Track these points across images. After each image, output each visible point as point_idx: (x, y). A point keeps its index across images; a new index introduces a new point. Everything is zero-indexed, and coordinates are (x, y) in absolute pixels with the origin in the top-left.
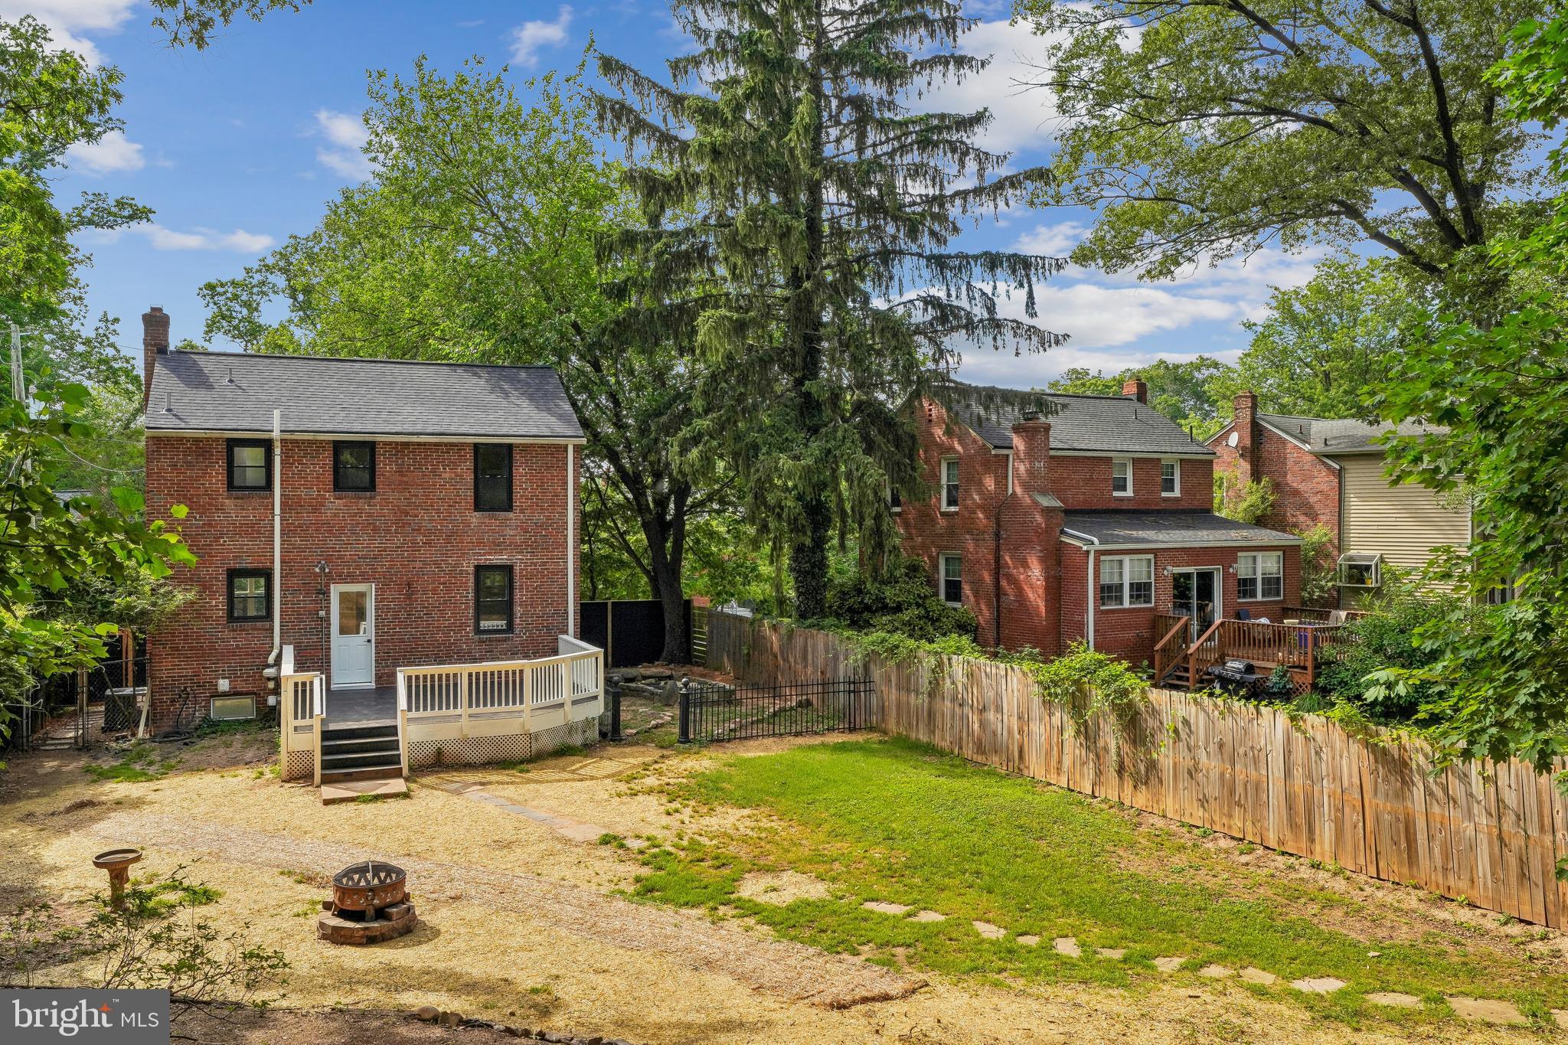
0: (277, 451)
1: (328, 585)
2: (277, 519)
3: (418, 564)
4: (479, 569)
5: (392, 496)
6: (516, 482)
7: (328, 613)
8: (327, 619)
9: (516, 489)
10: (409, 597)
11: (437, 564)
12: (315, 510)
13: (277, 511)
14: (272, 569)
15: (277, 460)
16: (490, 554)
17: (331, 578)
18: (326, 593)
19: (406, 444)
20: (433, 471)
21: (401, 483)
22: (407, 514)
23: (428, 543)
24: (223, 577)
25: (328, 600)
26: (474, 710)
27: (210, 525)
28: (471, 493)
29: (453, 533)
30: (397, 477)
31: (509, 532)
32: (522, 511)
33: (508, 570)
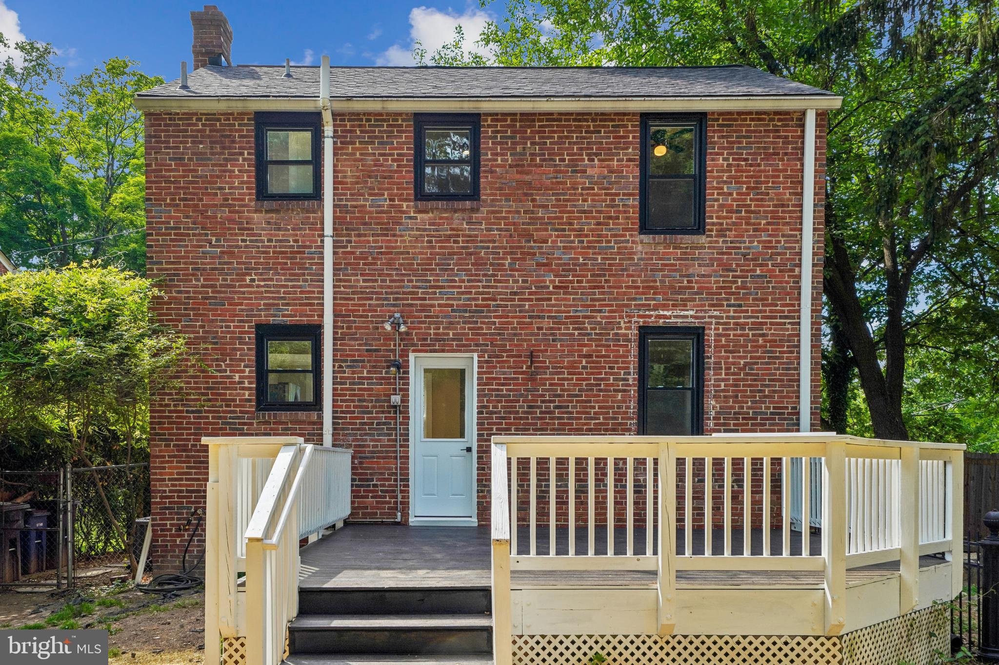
0: (328, 130)
1: (405, 354)
2: (328, 243)
3: (546, 323)
4: (645, 332)
5: (506, 207)
6: (711, 182)
7: (405, 400)
8: (402, 410)
9: (711, 194)
10: (531, 378)
11: (576, 321)
12: (387, 230)
13: (328, 229)
14: (320, 327)
15: (328, 145)
16: (665, 307)
17: (408, 343)
18: (402, 367)
19: (528, 117)
20: (574, 163)
21: (521, 184)
22: (529, 237)
23: (562, 287)
24: (250, 337)
25: (405, 379)
26: (688, 560)
27: (231, 254)
28: (634, 202)
29: (603, 270)
30: (514, 175)
31: (697, 269)
32: (722, 233)
33: (697, 334)
